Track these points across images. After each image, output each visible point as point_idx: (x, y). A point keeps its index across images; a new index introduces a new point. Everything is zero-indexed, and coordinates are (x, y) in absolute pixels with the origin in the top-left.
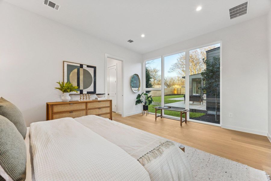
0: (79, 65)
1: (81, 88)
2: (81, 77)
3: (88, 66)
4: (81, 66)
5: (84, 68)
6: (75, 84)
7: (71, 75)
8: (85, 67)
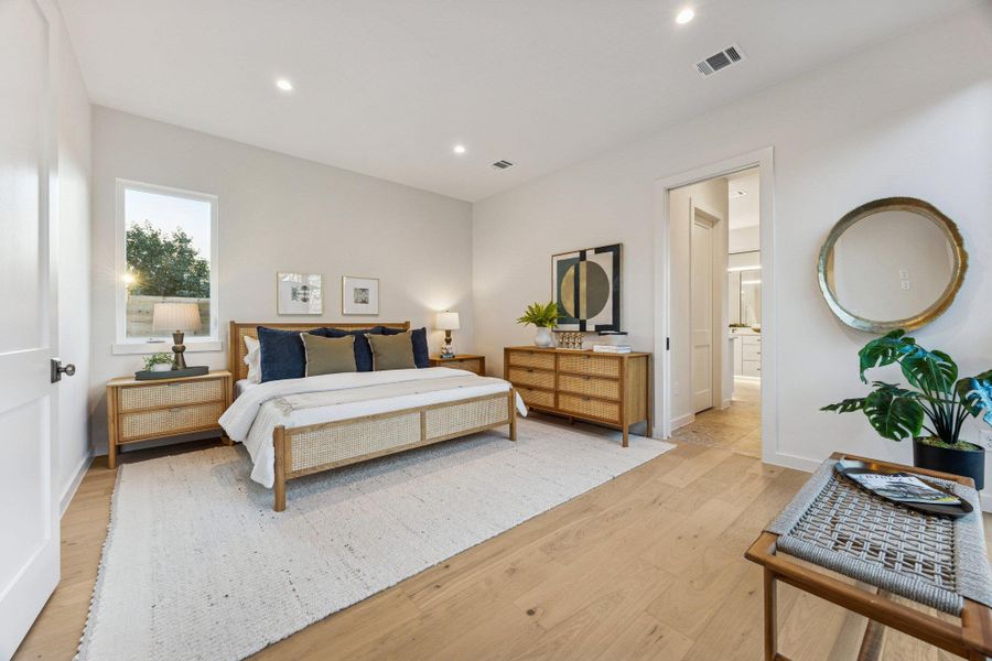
0: (578, 255)
1: (583, 316)
2: (583, 285)
3: (599, 250)
4: (583, 254)
5: (588, 259)
6: (570, 307)
7: (563, 284)
8: (591, 256)
